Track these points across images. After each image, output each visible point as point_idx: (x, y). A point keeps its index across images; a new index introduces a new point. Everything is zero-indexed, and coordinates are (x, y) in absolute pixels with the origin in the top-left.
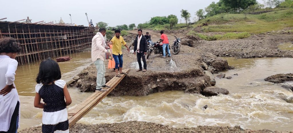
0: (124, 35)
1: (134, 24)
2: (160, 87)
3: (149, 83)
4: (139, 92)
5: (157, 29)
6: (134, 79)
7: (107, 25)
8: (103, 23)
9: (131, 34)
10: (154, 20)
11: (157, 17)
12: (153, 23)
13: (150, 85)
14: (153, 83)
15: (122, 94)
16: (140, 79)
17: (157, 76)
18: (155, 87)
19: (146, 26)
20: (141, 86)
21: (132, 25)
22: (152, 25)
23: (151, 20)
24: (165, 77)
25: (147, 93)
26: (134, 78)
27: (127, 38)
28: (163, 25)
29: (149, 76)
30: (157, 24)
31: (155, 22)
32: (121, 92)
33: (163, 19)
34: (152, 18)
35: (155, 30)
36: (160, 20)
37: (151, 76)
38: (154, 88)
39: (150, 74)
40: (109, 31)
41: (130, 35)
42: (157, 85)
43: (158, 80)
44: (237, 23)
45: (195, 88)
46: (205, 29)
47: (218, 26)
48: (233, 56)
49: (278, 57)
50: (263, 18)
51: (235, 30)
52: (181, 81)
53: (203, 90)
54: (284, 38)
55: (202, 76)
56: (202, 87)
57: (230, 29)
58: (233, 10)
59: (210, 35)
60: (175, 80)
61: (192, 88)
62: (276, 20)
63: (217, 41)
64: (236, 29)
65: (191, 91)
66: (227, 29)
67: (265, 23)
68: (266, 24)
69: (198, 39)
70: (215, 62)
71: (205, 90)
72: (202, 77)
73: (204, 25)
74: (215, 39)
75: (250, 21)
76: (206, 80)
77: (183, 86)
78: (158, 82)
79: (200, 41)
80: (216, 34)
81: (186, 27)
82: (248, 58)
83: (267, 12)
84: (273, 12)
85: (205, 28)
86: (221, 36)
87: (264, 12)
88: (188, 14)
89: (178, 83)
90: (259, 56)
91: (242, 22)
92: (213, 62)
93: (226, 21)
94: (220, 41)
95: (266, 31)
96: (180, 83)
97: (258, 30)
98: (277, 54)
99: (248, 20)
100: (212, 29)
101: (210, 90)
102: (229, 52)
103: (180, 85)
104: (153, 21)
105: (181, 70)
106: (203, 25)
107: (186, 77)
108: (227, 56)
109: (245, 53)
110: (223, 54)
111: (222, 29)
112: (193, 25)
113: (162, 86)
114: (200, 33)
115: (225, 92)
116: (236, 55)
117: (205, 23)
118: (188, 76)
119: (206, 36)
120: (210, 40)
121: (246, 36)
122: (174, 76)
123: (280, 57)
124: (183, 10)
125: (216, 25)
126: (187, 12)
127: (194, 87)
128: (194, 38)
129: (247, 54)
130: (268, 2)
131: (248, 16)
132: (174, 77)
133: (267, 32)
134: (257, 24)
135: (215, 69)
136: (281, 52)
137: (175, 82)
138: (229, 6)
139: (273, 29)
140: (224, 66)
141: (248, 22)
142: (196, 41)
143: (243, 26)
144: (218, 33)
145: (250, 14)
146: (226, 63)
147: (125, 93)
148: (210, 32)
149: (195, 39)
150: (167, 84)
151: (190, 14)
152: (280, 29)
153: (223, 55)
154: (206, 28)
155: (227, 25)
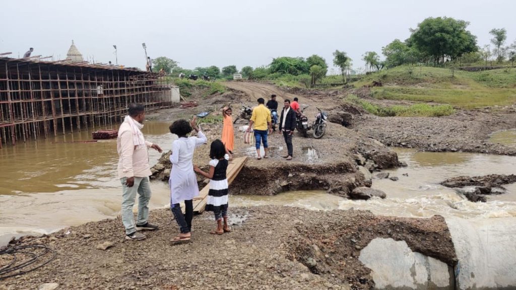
0: (216, 92)
1: (234, 67)
2: (293, 185)
3: (277, 179)
4: (262, 190)
5: (285, 84)
6: (256, 172)
7: (176, 65)
8: (167, 60)
9: (232, 90)
10: (279, 64)
11: (286, 58)
12: (278, 70)
13: (278, 181)
14: (283, 178)
15: (236, 193)
16: (265, 171)
17: (289, 170)
18: (285, 184)
19: (261, 75)
20: (266, 182)
21: (230, 68)
22: (275, 74)
23: (273, 63)
24: (300, 171)
25: (274, 192)
26: (256, 169)
27: (224, 99)
28: (297, 75)
29: (277, 168)
30: (284, 73)
31: (281, 67)
32: (235, 189)
33: (296, 63)
34: (274, 59)
35: (281, 85)
36: (291, 65)
37: (280, 169)
38: (284, 186)
39: (279, 166)
40: (185, 80)
41: (230, 93)
42: (288, 181)
43: (290, 175)
44: (436, 85)
45: (341, 188)
46: (376, 93)
47: (401, 88)
48: (413, 147)
49: (479, 152)
50: (483, 80)
51: (431, 98)
52: (322, 177)
53: (351, 191)
54: (508, 121)
55: (353, 172)
56: (351, 187)
57: (422, 97)
58: (432, 59)
59: (384, 104)
60: (314, 175)
61: (336, 187)
62: (504, 85)
63: (394, 118)
64: (434, 97)
65: (334, 191)
66: (416, 96)
67: (485, 89)
68: (487, 93)
69: (362, 111)
70: (378, 154)
71: (354, 191)
72: (354, 174)
73: (376, 84)
74: (393, 115)
75: (460, 84)
76: (358, 178)
77: (325, 184)
78: (290, 178)
79: (365, 116)
80: (396, 104)
81: (342, 84)
82: (434, 151)
83: (492, 68)
84: (502, 70)
85: (377, 90)
86: (403, 108)
87: (487, 69)
88: (348, 61)
89: (318, 181)
90: (452, 149)
91: (445, 84)
92: (375, 154)
93: (418, 81)
94: (400, 118)
95: (484, 105)
96: (321, 180)
97: (471, 101)
98: (478, 147)
99: (457, 81)
100: (390, 93)
101: (360, 191)
102: (407, 140)
103: (322, 183)
104: (277, 66)
105: (324, 162)
106: (374, 85)
107: (330, 172)
108: (404, 146)
109: (432, 142)
110: (398, 143)
111: (408, 95)
112: (355, 83)
113: (295, 183)
114: (366, 100)
115: (381, 194)
116: (417, 146)
117: (377, 81)
118: (333, 171)
119: (376, 107)
120: (383, 115)
121: (447, 113)
122: (314, 170)
123: (482, 153)
124: (337, 51)
125: (398, 87)
126: (345, 56)
127: (340, 186)
128: (355, 109)
129: (435, 145)
130: (496, 50)
131: (458, 74)
132: (312, 172)
133: (486, 107)
134: (472, 89)
135: (376, 166)
136: (485, 145)
137: (314, 179)
138: (425, 50)
139: (496, 101)
140: (390, 161)
141: (456, 86)
142: (357, 115)
143: (446, 92)
144: (399, 102)
145: (461, 69)
146: (395, 156)
147: (241, 191)
148: (385, 98)
149: (355, 111)
150: (303, 180)
151: (350, 60)
152: (509, 103)
153: (397, 145)
154: (379, 90)
155: (419, 87)
